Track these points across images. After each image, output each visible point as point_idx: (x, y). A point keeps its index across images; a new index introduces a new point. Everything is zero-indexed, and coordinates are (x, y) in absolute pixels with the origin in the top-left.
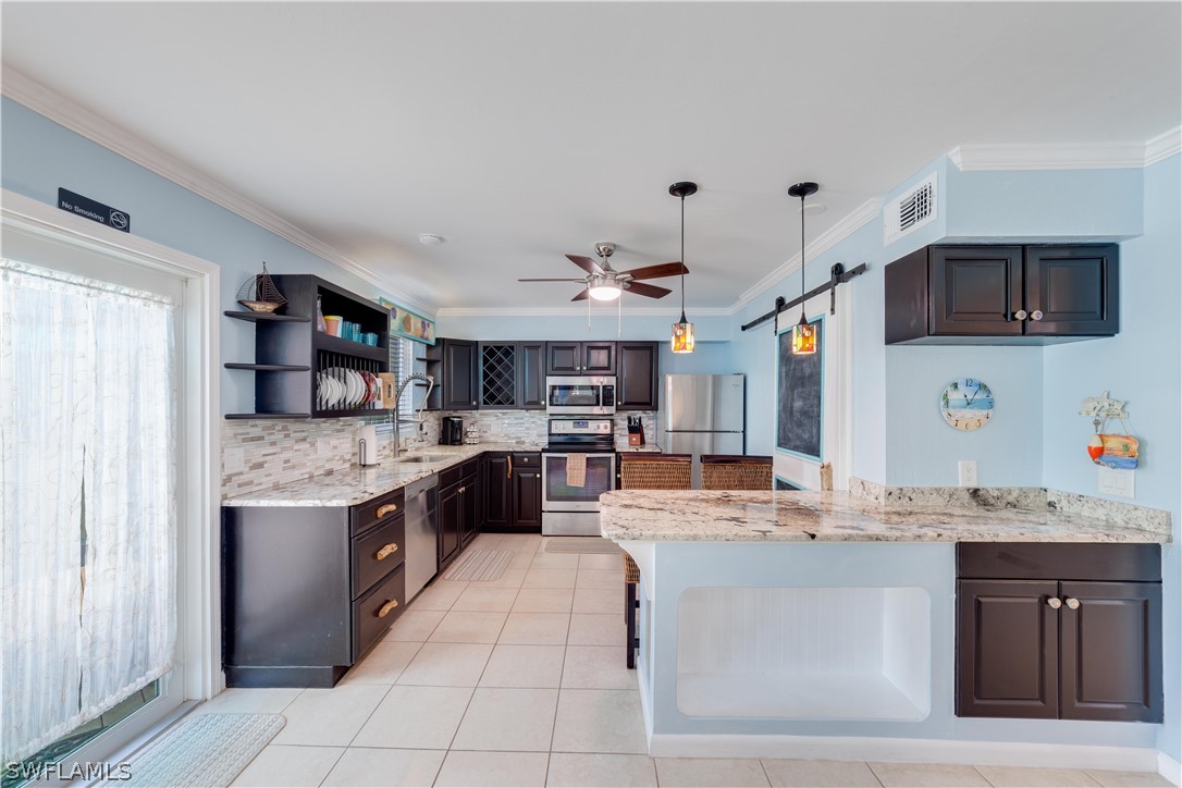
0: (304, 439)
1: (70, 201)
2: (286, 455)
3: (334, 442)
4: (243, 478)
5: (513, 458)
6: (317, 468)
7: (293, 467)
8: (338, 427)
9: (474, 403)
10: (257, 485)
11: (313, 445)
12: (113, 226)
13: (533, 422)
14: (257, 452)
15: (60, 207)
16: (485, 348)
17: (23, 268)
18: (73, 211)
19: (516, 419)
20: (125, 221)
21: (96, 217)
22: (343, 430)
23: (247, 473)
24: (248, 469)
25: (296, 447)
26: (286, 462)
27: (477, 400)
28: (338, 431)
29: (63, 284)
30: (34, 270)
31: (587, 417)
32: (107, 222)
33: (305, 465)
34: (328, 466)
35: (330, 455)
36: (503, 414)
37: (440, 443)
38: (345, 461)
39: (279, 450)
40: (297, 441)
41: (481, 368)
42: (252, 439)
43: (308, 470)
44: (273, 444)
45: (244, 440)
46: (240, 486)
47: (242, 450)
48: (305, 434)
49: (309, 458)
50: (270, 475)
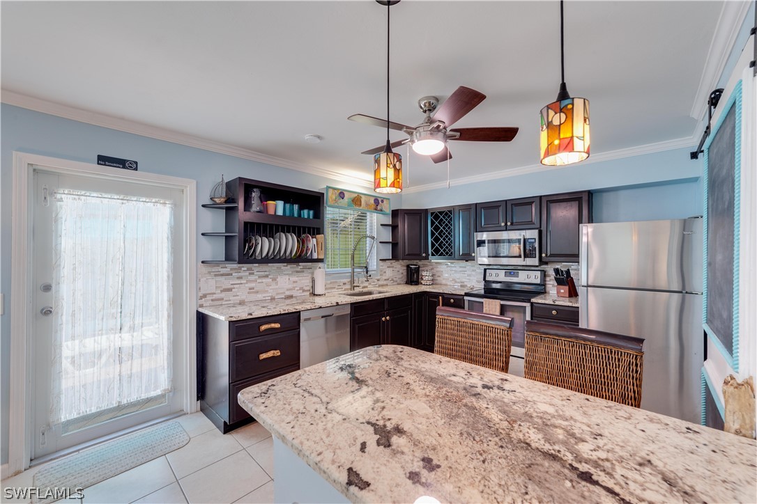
0: (267, 276)
1: (103, 160)
2: (252, 285)
3: (294, 278)
4: (214, 297)
5: (443, 298)
6: (278, 294)
7: (257, 292)
8: (298, 269)
9: (424, 255)
10: (226, 301)
11: (274, 279)
12: (127, 168)
13: (473, 271)
14: (226, 282)
15: (98, 164)
16: (432, 214)
17: (88, 194)
18: (105, 165)
19: (461, 267)
20: (135, 166)
21: (118, 165)
22: (303, 272)
23: (218, 293)
24: (219, 291)
25: (260, 281)
26: (250, 289)
27: (426, 251)
28: (297, 272)
29: (108, 200)
30: (95, 195)
31: (519, 268)
32: (124, 167)
33: (267, 291)
34: (288, 293)
35: (290, 286)
36: (452, 263)
37: (406, 283)
38: (304, 291)
39: (245, 282)
40: (260, 277)
41: (430, 228)
42: (222, 275)
43: (270, 295)
44: (240, 278)
45: (216, 275)
46: (212, 300)
47: (214, 281)
48: (268, 273)
49: (270, 287)
50: (238, 296)
